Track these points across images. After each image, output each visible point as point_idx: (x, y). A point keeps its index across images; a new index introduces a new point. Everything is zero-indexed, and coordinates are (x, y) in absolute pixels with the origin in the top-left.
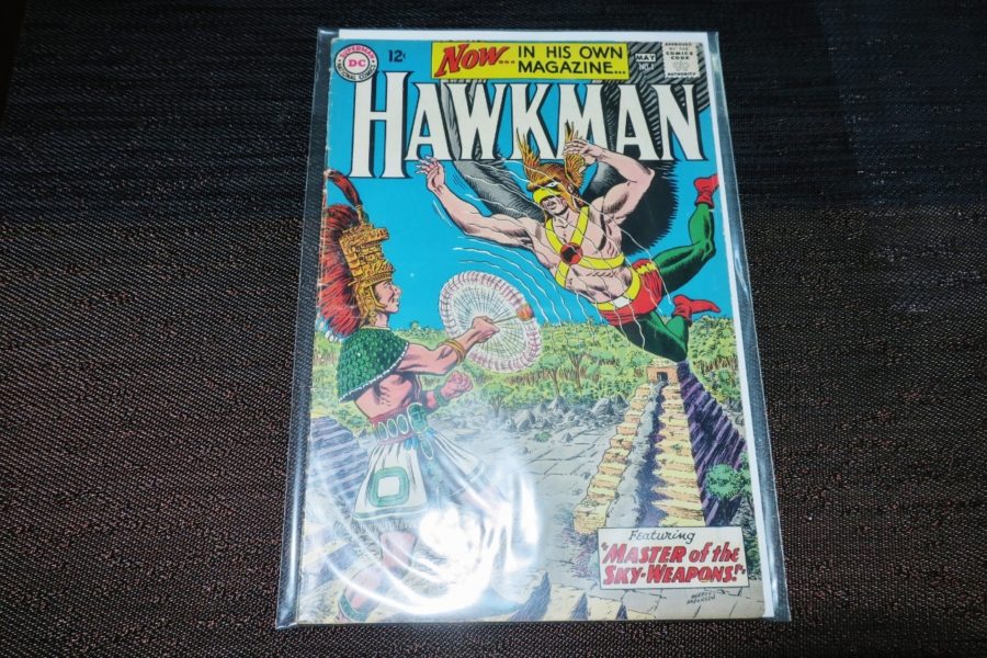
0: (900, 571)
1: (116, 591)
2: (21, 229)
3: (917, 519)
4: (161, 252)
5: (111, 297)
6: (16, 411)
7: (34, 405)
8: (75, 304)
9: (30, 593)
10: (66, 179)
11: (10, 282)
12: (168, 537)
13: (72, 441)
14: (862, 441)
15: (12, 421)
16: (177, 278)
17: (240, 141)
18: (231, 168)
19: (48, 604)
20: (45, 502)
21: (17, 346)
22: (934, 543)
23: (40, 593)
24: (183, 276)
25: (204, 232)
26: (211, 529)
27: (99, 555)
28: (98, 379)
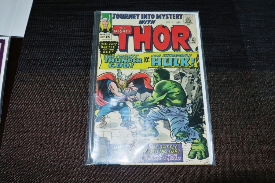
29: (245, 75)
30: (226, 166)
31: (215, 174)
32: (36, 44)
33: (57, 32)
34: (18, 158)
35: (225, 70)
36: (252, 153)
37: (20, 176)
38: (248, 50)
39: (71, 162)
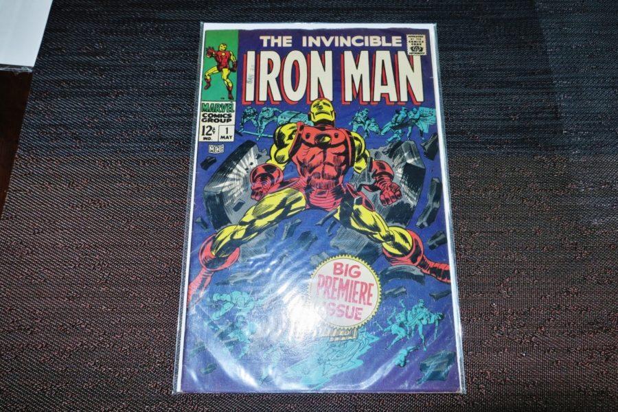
0: (580, 390)
1: (97, 386)
2: (40, 159)
3: (592, 357)
4: (125, 175)
5: (94, 203)
6: (37, 273)
7: (48, 270)
8: (73, 207)
9: (46, 385)
10: (68, 128)
11: (34, 192)
12: (128, 354)
13: (71, 292)
14: (559, 306)
15: (35, 279)
16: (134, 192)
17: (174, 106)
18: (168, 123)
19: (57, 392)
20: (55, 330)
21: (38, 233)
22: (602, 373)
23: (52, 385)
24: (138, 191)
25: (151, 163)
26: (154, 349)
27: (87, 363)
28: (87, 254)
29: (555, 165)
30: (505, 380)
31: (479, 401)
32: (63, 87)
33: (112, 60)
34: (17, 356)
35: (508, 153)
36: (568, 350)
37: (22, 398)
38: (563, 104)
39: (140, 366)
